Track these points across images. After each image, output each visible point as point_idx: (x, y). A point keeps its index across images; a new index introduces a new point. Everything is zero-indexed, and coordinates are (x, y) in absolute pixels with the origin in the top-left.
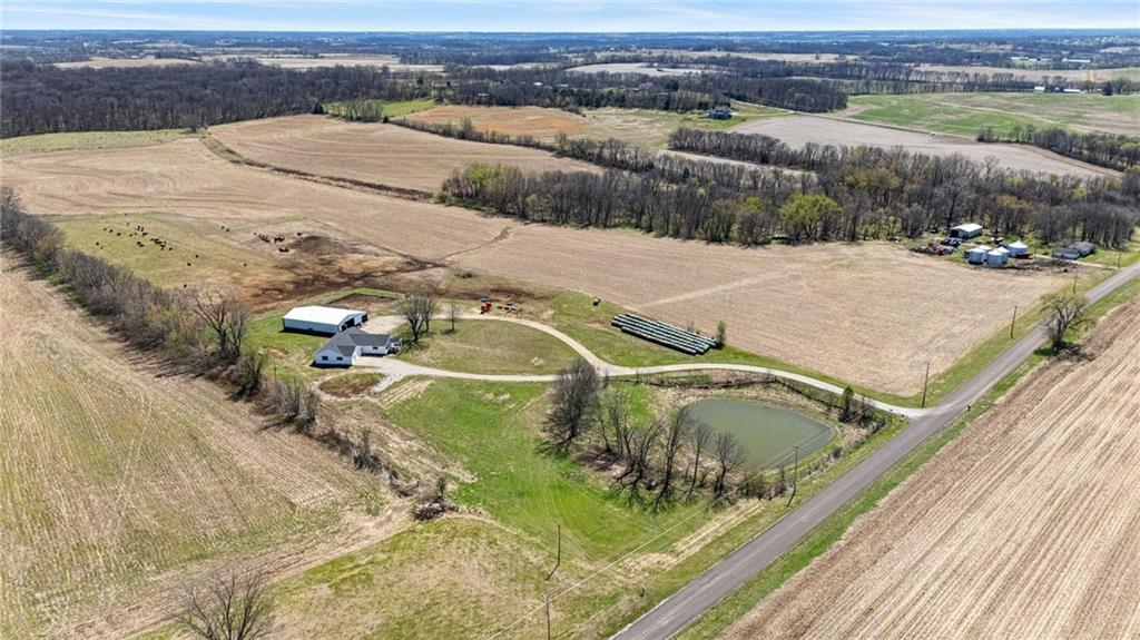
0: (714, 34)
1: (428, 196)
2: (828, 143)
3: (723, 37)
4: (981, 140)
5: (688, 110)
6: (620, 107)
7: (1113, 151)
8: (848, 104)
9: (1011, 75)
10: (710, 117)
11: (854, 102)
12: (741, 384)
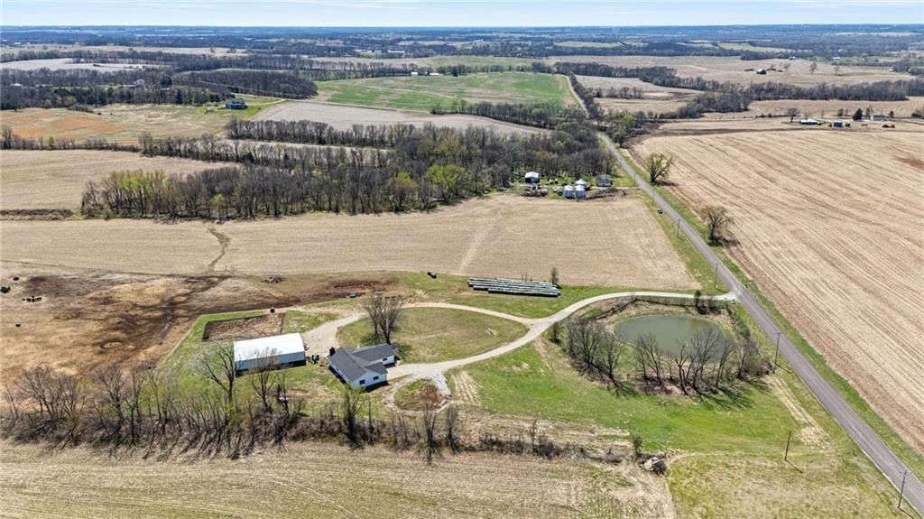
0: (67, 28)
1: (66, 214)
2: (370, 124)
3: (78, 31)
4: (434, 113)
5: (202, 103)
6: (129, 103)
7: (525, 115)
8: (318, 92)
9: (382, 64)
10: (227, 107)
11: (323, 89)
12: (622, 308)
